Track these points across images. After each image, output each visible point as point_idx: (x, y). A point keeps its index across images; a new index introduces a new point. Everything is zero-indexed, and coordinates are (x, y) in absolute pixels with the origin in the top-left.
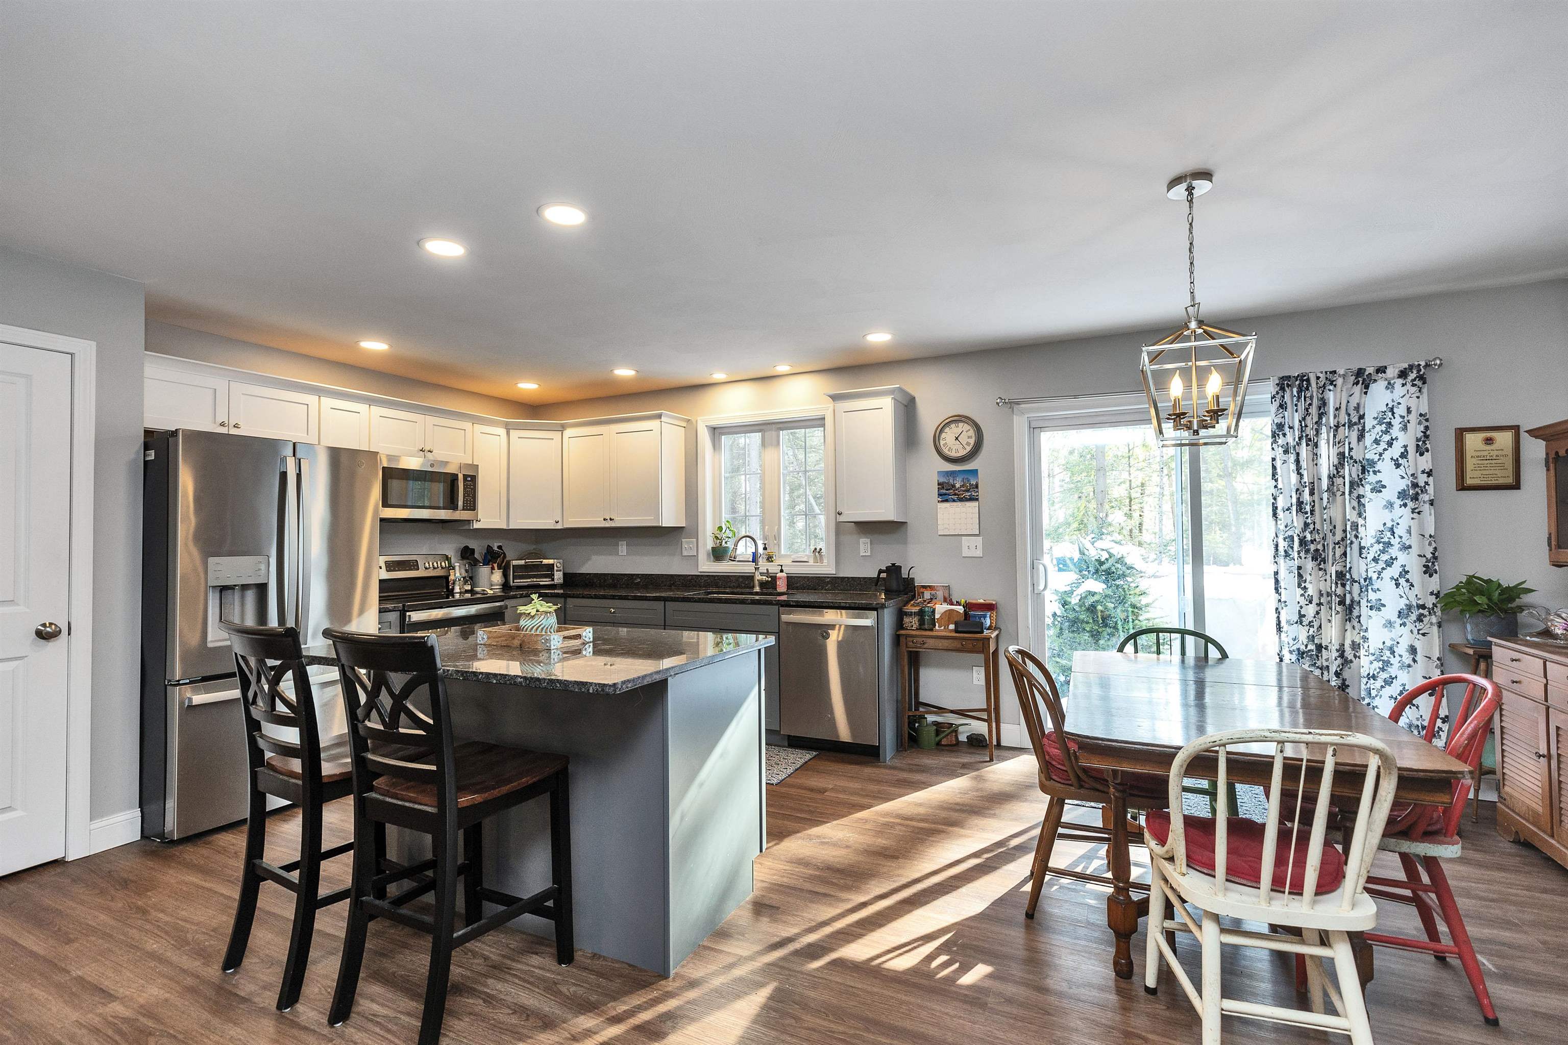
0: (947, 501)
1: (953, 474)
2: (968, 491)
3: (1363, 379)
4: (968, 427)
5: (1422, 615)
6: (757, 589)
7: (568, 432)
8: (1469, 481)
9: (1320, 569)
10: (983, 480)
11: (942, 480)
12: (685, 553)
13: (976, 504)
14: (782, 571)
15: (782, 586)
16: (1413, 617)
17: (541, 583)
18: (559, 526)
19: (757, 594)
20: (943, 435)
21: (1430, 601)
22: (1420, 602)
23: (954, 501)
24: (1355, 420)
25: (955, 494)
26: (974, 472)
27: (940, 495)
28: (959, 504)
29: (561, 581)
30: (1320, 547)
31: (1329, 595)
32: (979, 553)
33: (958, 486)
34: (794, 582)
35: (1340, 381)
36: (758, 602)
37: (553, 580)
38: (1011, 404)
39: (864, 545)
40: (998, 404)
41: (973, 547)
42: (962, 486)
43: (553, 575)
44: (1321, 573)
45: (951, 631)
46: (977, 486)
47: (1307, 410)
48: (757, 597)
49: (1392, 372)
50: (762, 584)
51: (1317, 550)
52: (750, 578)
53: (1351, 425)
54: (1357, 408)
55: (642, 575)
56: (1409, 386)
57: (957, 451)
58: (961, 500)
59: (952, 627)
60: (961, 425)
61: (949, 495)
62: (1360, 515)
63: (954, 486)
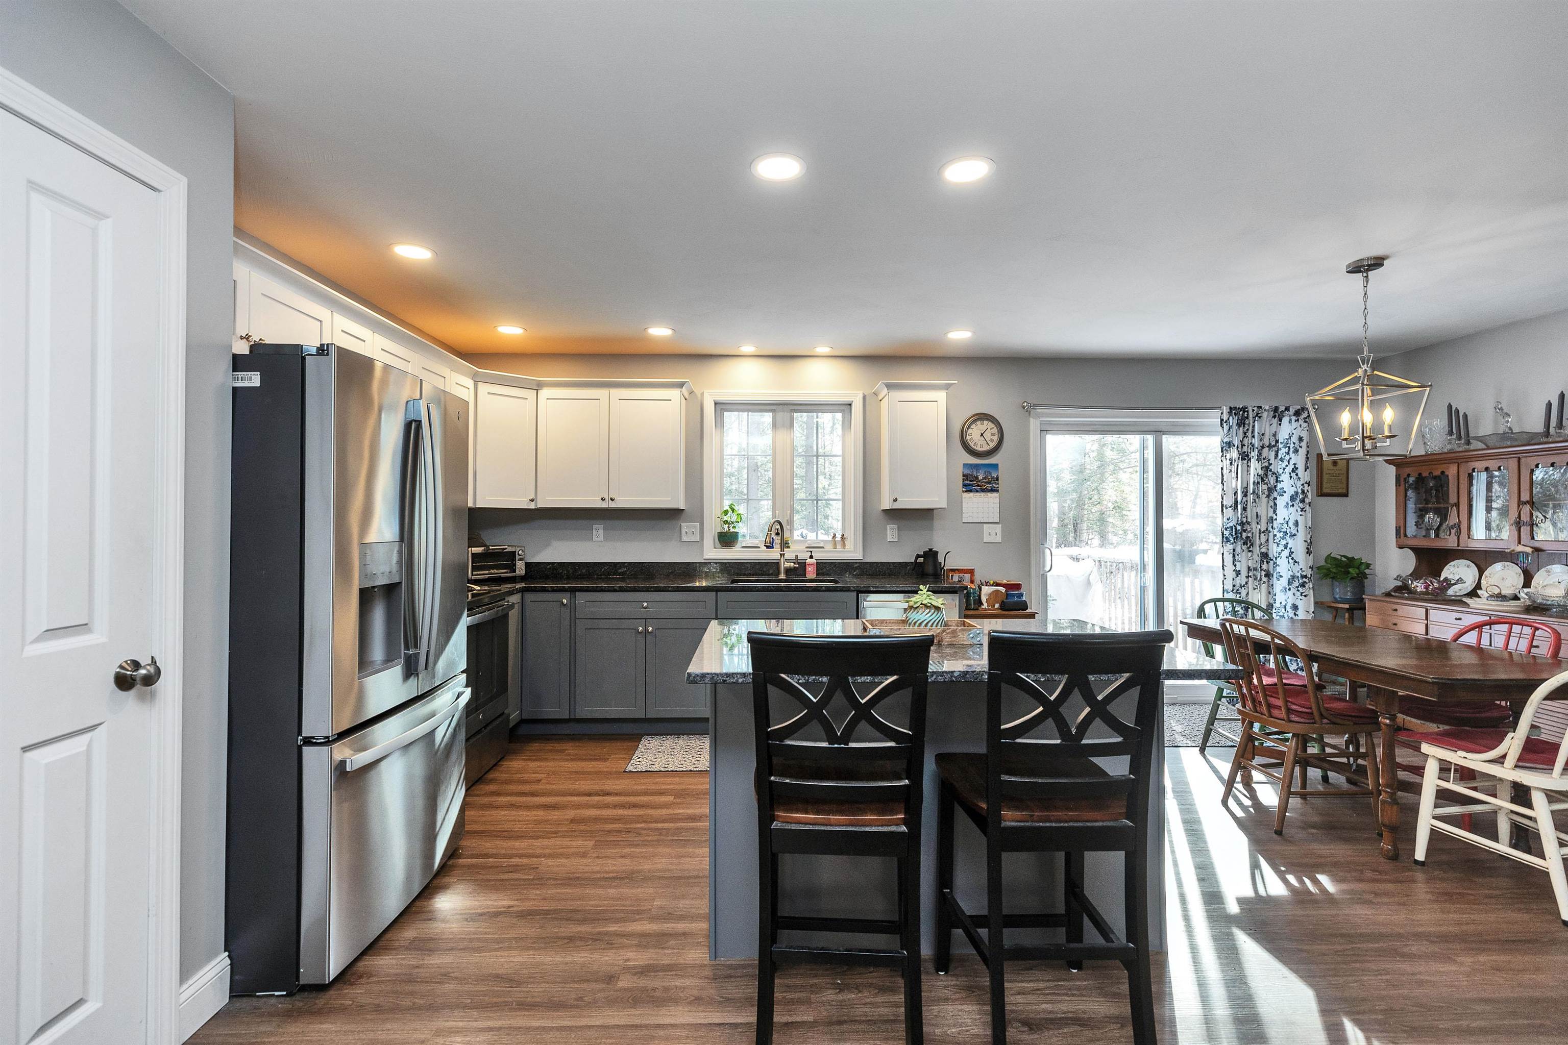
0: (970, 491)
1: (977, 467)
2: (989, 483)
3: (1277, 414)
4: (993, 425)
5: (1305, 582)
6: (782, 576)
7: (545, 393)
8: (1325, 491)
9: (1250, 551)
10: (1002, 473)
11: (966, 472)
12: (685, 538)
13: (996, 495)
14: (811, 557)
15: (811, 573)
16: (1296, 584)
17: (502, 575)
18: (532, 506)
19: (781, 581)
20: (970, 431)
21: (1309, 573)
22: (1304, 574)
23: (977, 491)
24: (1273, 443)
25: (978, 486)
26: (995, 466)
27: (964, 485)
28: (982, 494)
29: (523, 572)
30: (1249, 535)
31: (1255, 569)
32: (999, 539)
33: (980, 478)
34: (824, 568)
35: (1265, 415)
37: (515, 571)
38: (1028, 409)
39: (891, 532)
40: (1024, 407)
41: (993, 534)
42: (984, 478)
43: (515, 565)
44: (1250, 554)
45: (997, 609)
46: (997, 479)
47: (1245, 433)
48: (782, 584)
49: (1292, 411)
50: (788, 571)
51: (1247, 537)
52: (777, 564)
53: (1270, 447)
54: (1274, 435)
55: (630, 563)
56: (1301, 422)
57: (982, 446)
58: (983, 491)
59: (997, 606)
60: (986, 422)
61: (972, 486)
62: (1275, 512)
63: (977, 478)
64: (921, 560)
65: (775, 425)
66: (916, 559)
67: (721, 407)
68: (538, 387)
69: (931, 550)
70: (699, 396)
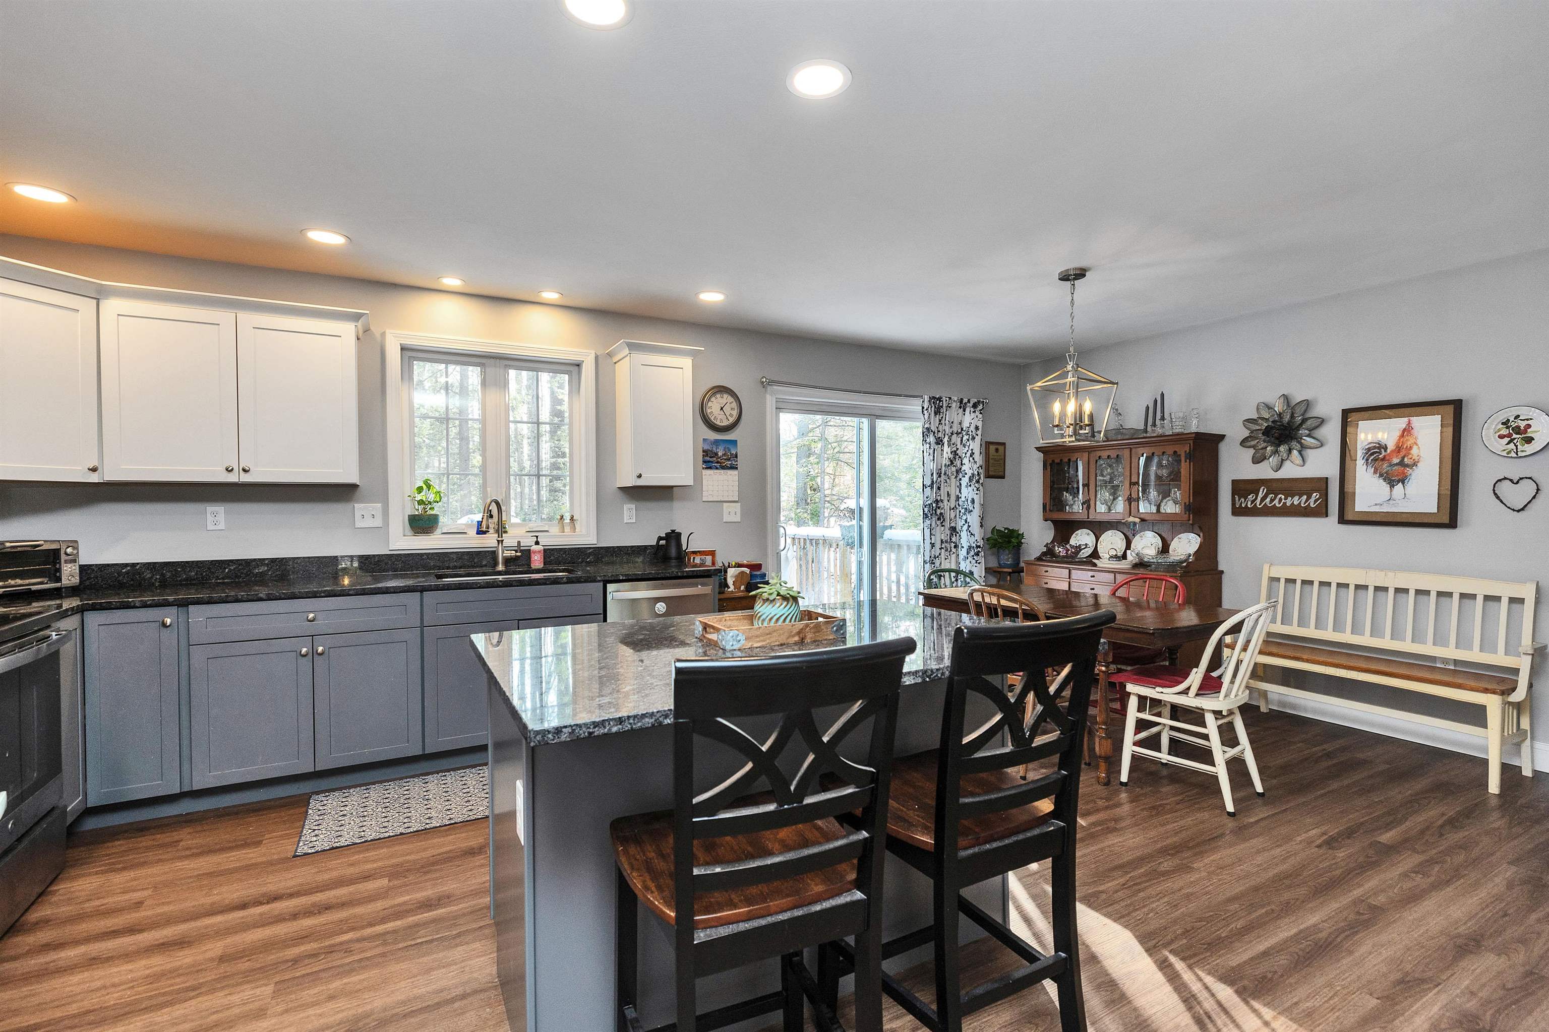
0: (710, 468)
1: (717, 442)
2: (729, 460)
3: (962, 405)
4: (732, 400)
5: (979, 551)
6: (500, 567)
7: (112, 306)
8: (991, 473)
9: (943, 526)
10: (741, 450)
11: (706, 447)
12: (359, 524)
13: (735, 472)
14: (537, 543)
15: (537, 561)
16: (972, 553)
17: (34, 588)
18: (94, 478)
19: (500, 573)
20: (710, 404)
21: (981, 543)
22: (978, 544)
23: (717, 468)
24: (959, 431)
25: (718, 462)
26: (734, 443)
27: (704, 462)
28: (722, 471)
29: (76, 580)
30: (942, 511)
31: (946, 542)
32: (737, 518)
33: (720, 454)
34: (550, 555)
35: (954, 405)
36: (507, 584)
37: (59, 580)
38: (766, 384)
39: (629, 511)
40: (763, 382)
41: (732, 513)
42: (724, 455)
43: (59, 570)
44: (943, 528)
45: (742, 591)
46: (736, 457)
47: (940, 421)
48: (501, 578)
49: (971, 404)
50: (508, 561)
51: (941, 514)
52: (493, 554)
53: (957, 433)
54: (960, 424)
55: (273, 561)
56: (977, 413)
57: (721, 421)
58: (723, 468)
59: (742, 588)
60: (725, 396)
61: (712, 462)
62: (960, 491)
63: (716, 454)
64: (662, 542)
65: (484, 383)
66: (658, 542)
67: (410, 353)
68: (98, 295)
69: (673, 531)
70: (378, 335)
